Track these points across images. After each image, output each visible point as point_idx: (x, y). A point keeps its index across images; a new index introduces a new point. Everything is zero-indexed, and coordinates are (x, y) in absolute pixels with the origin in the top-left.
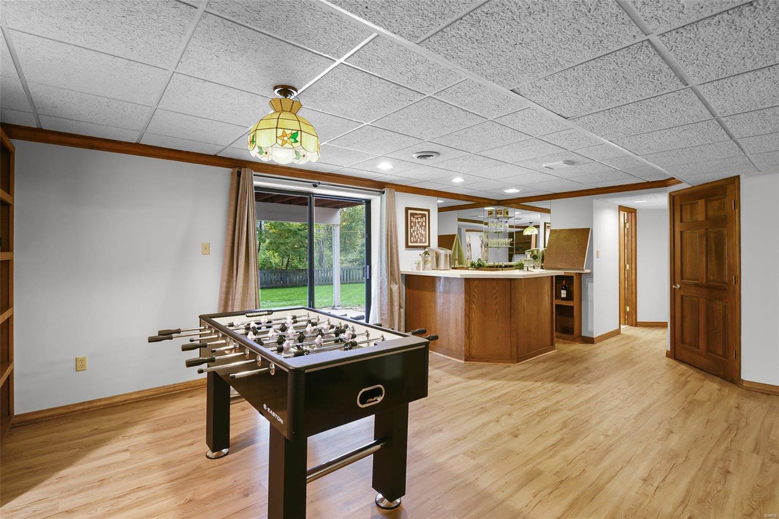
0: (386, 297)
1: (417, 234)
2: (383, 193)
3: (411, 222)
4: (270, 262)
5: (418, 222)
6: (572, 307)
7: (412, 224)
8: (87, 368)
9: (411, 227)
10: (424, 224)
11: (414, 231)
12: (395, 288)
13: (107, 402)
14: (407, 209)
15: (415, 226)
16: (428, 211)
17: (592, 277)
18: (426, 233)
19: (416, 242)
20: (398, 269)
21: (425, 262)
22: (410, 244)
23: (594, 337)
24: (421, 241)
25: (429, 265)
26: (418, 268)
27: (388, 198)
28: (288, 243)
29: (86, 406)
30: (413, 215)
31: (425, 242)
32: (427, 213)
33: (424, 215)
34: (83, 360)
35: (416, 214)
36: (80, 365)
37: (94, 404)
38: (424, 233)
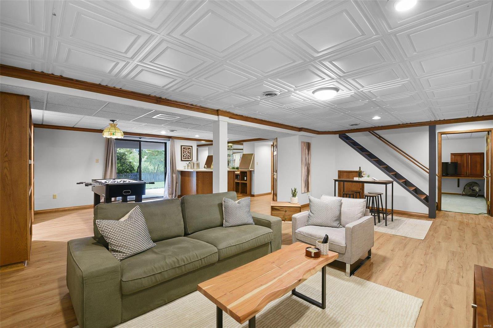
0: (170, 179)
1: (186, 156)
2: (169, 140)
3: (183, 151)
4: (148, 169)
5: (187, 151)
6: (246, 183)
7: (184, 152)
8: (57, 198)
9: (183, 153)
10: (190, 152)
11: (185, 155)
12: (174, 176)
13: (64, 209)
14: (181, 146)
15: (185, 152)
16: (192, 146)
17: (254, 172)
18: (190, 156)
19: (186, 158)
20: (176, 169)
21: (188, 166)
22: (183, 159)
23: (255, 194)
24: (188, 158)
25: (189, 167)
26: (185, 169)
27: (171, 142)
28: (157, 158)
29: (57, 210)
30: (184, 148)
31: (190, 158)
32: (191, 147)
33: (190, 148)
34: (55, 195)
35: (186, 148)
36: (54, 197)
37: (59, 209)
38: (190, 155)
